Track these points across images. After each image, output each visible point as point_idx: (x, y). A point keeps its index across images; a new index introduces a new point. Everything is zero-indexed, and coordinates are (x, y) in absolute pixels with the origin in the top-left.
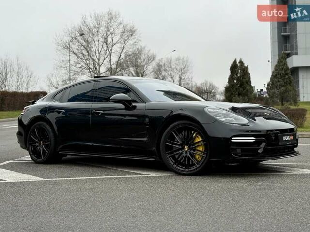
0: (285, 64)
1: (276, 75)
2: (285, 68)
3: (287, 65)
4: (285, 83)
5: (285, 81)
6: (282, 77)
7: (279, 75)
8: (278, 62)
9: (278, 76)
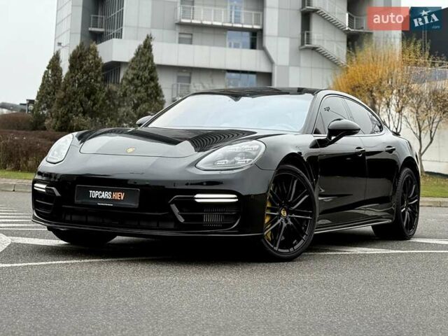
0: (151, 59)
1: (133, 79)
2: (150, 66)
3: (152, 61)
4: (148, 95)
5: (150, 92)
6: (143, 83)
7: (138, 78)
8: (137, 54)
9: (136, 81)
